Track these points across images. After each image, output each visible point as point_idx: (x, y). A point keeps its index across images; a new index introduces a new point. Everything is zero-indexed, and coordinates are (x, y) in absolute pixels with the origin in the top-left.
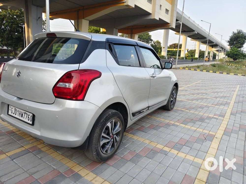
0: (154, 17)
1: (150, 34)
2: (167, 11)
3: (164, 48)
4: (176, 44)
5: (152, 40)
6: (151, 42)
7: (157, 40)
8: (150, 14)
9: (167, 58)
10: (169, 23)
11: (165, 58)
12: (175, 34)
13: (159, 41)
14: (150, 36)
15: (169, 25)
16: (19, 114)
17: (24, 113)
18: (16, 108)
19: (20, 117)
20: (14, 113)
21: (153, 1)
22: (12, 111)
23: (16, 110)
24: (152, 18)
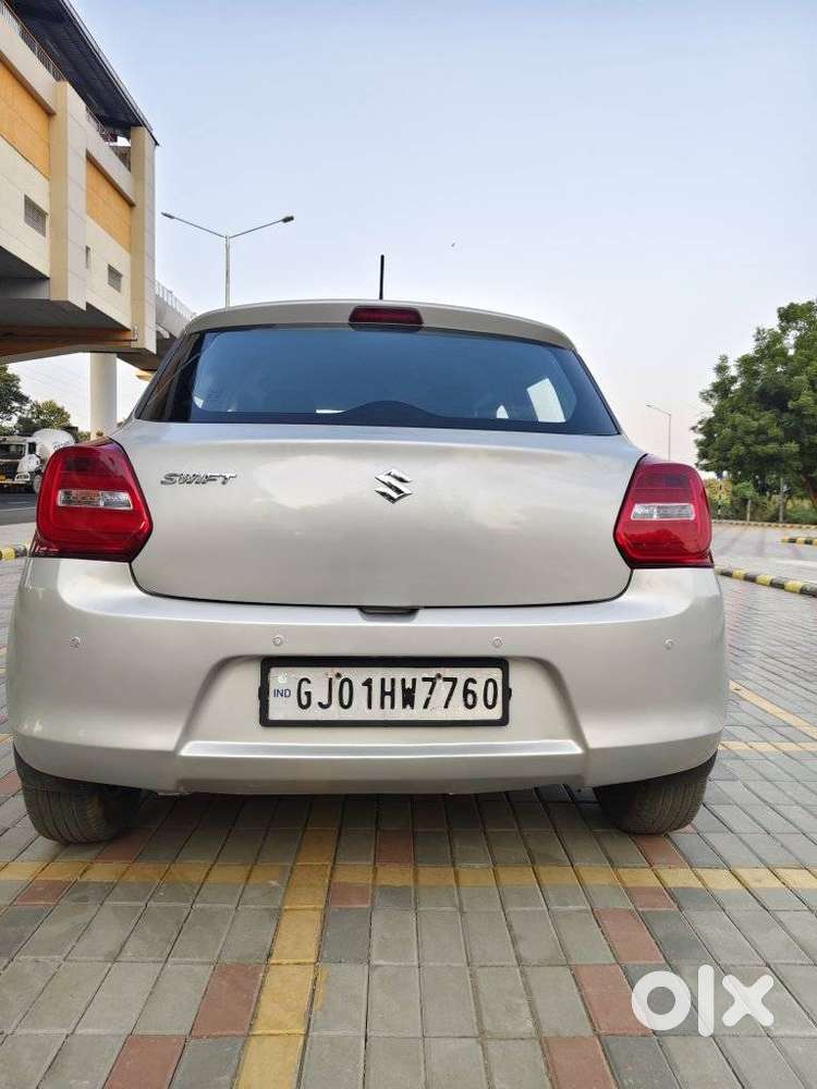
0: (67, 295)
1: (9, 371)
2: (114, 275)
5: (23, 399)
6: (20, 410)
7: (48, 400)
8: (39, 278)
10: (128, 330)
12: (139, 377)
13: (59, 405)
14: (14, 379)
15: (129, 336)
16: (384, 693)
17: (425, 679)
18: (346, 672)
19: (393, 706)
20: (325, 702)
21: (51, 224)
22: (303, 692)
23: (347, 680)
24: (54, 298)
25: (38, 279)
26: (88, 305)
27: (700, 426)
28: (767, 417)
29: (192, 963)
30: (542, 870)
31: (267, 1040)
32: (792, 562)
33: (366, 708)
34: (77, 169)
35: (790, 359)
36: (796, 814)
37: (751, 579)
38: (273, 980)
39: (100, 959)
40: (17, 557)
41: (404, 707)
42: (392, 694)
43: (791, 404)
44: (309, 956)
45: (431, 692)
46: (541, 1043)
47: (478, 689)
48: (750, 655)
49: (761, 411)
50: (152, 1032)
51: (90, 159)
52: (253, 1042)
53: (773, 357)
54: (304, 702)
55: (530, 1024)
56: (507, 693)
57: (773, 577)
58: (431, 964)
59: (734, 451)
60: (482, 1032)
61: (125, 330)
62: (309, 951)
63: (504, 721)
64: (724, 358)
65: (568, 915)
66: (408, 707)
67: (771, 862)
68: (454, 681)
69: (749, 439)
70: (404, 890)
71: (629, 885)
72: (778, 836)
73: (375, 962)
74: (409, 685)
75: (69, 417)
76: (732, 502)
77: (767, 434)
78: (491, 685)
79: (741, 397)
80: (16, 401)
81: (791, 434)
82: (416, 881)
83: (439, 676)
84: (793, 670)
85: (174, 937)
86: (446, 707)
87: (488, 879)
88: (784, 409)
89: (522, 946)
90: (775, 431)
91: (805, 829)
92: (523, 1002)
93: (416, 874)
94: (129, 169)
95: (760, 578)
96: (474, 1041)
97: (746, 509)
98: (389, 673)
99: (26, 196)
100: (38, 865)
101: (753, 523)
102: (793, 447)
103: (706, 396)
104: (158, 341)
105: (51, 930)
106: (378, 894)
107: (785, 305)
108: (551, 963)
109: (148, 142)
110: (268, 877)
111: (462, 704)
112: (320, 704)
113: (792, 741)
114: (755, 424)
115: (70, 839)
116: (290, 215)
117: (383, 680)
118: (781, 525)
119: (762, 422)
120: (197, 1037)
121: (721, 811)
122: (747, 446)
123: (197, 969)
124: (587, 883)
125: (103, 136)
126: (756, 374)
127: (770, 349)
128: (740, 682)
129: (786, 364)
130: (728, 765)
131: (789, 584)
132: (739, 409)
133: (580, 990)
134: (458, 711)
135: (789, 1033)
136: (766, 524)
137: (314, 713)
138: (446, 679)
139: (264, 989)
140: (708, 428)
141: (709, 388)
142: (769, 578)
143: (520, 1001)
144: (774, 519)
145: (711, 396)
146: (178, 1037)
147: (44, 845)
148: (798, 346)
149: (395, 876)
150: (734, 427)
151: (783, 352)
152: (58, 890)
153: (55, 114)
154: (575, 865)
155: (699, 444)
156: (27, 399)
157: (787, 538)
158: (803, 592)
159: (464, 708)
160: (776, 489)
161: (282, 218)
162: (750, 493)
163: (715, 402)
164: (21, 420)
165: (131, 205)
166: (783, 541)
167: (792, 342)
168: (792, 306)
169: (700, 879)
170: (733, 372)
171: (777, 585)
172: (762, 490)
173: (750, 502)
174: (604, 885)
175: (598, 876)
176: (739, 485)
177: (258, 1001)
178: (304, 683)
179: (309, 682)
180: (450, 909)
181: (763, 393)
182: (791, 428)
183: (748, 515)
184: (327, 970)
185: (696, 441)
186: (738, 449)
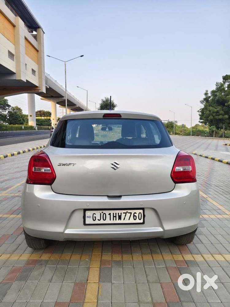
0: (21, 78)
2: (33, 71)
3: (31, 116)
4: (41, 111)
5: (9, 106)
6: (9, 109)
7: (16, 106)
9: (36, 128)
11: (35, 129)
13: (19, 107)
14: (6, 100)
15: (38, 89)
16: (114, 217)
17: (124, 213)
18: (104, 212)
19: (116, 220)
20: (99, 219)
21: (16, 58)
22: (94, 217)
23: (105, 213)
24: (17, 79)
25: (12, 73)
26: (27, 80)
27: (200, 111)
28: (219, 108)
29: (69, 283)
30: (154, 256)
31: (88, 303)
32: (225, 153)
33: (109, 220)
34: (22, 42)
35: (226, 91)
36: (220, 238)
37: (213, 159)
38: (89, 287)
39: (47, 281)
40: (12, 156)
41: (119, 220)
42: (116, 217)
43: (226, 104)
44: (97, 281)
45: (125, 216)
46: (153, 304)
47: (137, 215)
48: (211, 186)
49: (217, 106)
50: (61, 301)
51: (26, 38)
52: (85, 304)
53: (221, 90)
54: (94, 219)
55: (150, 299)
56: (144, 216)
57: (219, 159)
58: (126, 282)
59: (210, 118)
60: (139, 301)
61: (37, 87)
62: (96, 279)
63: (143, 223)
64: (207, 91)
65: (160, 268)
66: (120, 220)
67: (212, 252)
68: (131, 213)
69: (214, 114)
70: (119, 261)
71: (175, 260)
72: (215, 245)
73: (113, 282)
74: (120, 214)
75: (22, 110)
76: (209, 132)
77: (219, 113)
78: (140, 214)
79: (212, 102)
80: (7, 106)
81: (226, 113)
82: (122, 259)
83: (127, 212)
84: (223, 191)
85: (64, 275)
86: (129, 219)
87: (140, 259)
88: (224, 105)
89: (149, 277)
90: (222, 112)
91: (222, 242)
92: (149, 293)
93: (122, 257)
94: (37, 41)
95: (216, 159)
96: (137, 304)
97: (213, 133)
98: (115, 212)
99: (9, 51)
100: (29, 255)
101: (215, 138)
102: (227, 116)
103: (202, 102)
104: (46, 89)
105: (35, 273)
106: (113, 263)
107: (225, 75)
108: (156, 282)
109: (42, 32)
110: (86, 258)
111: (133, 219)
112: (98, 220)
113: (220, 214)
114: (216, 110)
115: (36, 248)
116: (82, 55)
117: (113, 213)
118: (223, 139)
119: (218, 109)
120: (72, 303)
121: (200, 237)
122: (213, 116)
123: (71, 284)
124: (165, 259)
125: (29, 31)
126: (216, 95)
127: (220, 88)
128: (208, 195)
129: (225, 92)
130: (203, 222)
131: (224, 161)
132: (211, 106)
133: (162, 290)
134: (132, 221)
135: (213, 301)
136: (219, 138)
137: (97, 222)
138: (129, 213)
139: (87, 289)
140: (203, 111)
141: (203, 99)
142: (218, 159)
143: (148, 293)
144: (221, 137)
145: (203, 102)
146: (68, 302)
147: (30, 249)
148: (228, 87)
149: (117, 257)
150: (210, 111)
151: (224, 89)
152: (35, 262)
153: (15, 26)
154: (162, 254)
155: (200, 115)
156: (10, 106)
157: (224, 144)
158: (227, 163)
159: (133, 220)
160: (222, 128)
161: (80, 56)
162: (214, 129)
163: (204, 104)
164: (9, 112)
165: (38, 51)
166: (223, 145)
167: (227, 86)
168: (227, 75)
169: (193, 257)
170: (210, 95)
171: (220, 161)
172: (218, 128)
173: (214, 132)
174: (169, 260)
175: (168, 257)
176: (212, 127)
177: (85, 293)
178: (94, 215)
179: (95, 214)
180: (131, 267)
181: (218, 101)
182: (226, 111)
183: (214, 136)
184: (101, 284)
185: (199, 114)
186: (211, 117)
